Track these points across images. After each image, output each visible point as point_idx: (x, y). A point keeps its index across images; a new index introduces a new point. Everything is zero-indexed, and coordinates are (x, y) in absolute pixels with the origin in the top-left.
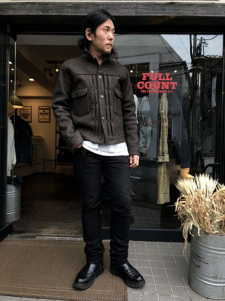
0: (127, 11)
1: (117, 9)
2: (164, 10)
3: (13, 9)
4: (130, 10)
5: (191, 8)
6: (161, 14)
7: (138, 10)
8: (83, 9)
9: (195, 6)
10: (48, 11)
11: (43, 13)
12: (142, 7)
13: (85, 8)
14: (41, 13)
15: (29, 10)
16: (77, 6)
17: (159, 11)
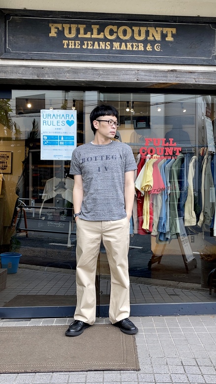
0: (128, 77)
1: (117, 75)
2: (166, 77)
4: (131, 76)
5: (193, 76)
6: (163, 81)
7: (139, 76)
8: (81, 73)
9: (196, 74)
10: (43, 75)
11: (38, 77)
12: (144, 74)
13: (84, 73)
14: (36, 78)
15: (22, 74)
16: (75, 71)
17: (161, 78)
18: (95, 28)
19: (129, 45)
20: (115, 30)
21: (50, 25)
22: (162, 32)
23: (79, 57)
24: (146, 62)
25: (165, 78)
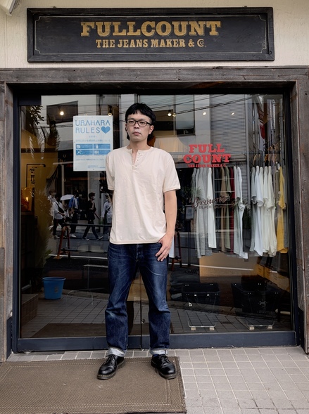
0: (168, 76)
1: (156, 75)
2: (211, 75)
3: (34, 77)
4: (172, 76)
5: (241, 73)
6: (207, 79)
7: (180, 76)
8: (117, 75)
9: (245, 71)
10: (75, 78)
11: (69, 80)
12: (186, 73)
13: (119, 75)
14: (67, 81)
15: (52, 77)
16: (110, 72)
17: (205, 77)
18: (131, 25)
19: (169, 42)
20: (153, 26)
21: (82, 24)
22: (205, 26)
23: (113, 56)
24: (188, 59)
25: (210, 77)
